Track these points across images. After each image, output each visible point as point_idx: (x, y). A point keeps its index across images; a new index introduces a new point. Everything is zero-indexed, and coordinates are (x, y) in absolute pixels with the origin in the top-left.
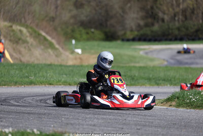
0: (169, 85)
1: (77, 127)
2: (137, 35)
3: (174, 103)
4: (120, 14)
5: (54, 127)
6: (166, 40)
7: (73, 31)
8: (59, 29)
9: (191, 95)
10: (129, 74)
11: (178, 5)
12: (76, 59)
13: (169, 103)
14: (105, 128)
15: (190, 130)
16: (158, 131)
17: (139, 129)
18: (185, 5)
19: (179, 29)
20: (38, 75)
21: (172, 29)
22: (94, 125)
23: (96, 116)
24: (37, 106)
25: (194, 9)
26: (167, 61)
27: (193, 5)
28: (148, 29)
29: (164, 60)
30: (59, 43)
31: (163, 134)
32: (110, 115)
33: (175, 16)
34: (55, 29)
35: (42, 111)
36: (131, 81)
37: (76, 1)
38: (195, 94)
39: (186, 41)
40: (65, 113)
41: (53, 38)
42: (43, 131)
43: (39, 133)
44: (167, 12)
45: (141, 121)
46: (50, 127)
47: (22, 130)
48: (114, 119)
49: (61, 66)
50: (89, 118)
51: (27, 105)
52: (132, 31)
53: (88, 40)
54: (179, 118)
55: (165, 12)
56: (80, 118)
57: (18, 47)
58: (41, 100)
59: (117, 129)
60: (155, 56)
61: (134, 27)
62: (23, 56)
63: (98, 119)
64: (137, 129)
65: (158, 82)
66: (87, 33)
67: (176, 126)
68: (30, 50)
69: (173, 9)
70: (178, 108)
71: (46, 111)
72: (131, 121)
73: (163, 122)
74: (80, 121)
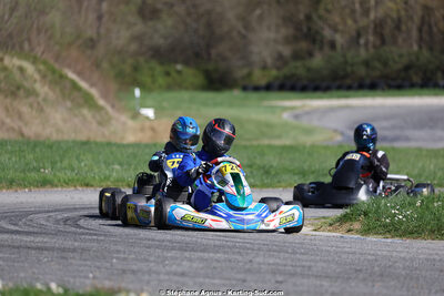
1: (146, 277)
2: (277, 78)
3: (357, 225)
4: (239, 32)
5: (94, 278)
6: (339, 88)
7: (136, 69)
8: (105, 65)
9: (394, 208)
10: (258, 162)
11: (366, 12)
12: (142, 129)
13: (347, 226)
14: (207, 280)
15: (392, 283)
16: (322, 286)
17: (281, 282)
18: (381, 12)
19: (367, 64)
20: (59, 164)
21: (352, 65)
22: (183, 274)
23: (187, 254)
24: (57, 233)
25: (399, 20)
26: (342, 134)
27: (398, 11)
28: (299, 64)
29: (335, 131)
30: (105, 96)
31: (333, 293)
32: (218, 252)
33: (359, 35)
34: (97, 65)
35: (69, 243)
36: (264, 177)
37: (144, 3)
38: (403, 206)
39: (383, 90)
40: (119, 248)
41: (92, 85)
42: (69, 287)
43: (61, 291)
44: (340, 27)
45: (286, 265)
46: (87, 277)
47: (25, 285)
48: (225, 261)
49: (109, 144)
50: (172, 258)
51: (36, 230)
52: (264, 68)
53: (169, 88)
54: (369, 257)
55: (338, 27)
56: (152, 259)
57: (15, 103)
58: (66, 220)
59: (234, 282)
60: (315, 122)
61: (269, 61)
62: (26, 124)
63: (190, 260)
64: (277, 282)
66: (167, 74)
67: (361, 276)
68: (41, 110)
69: (355, 21)
70: (366, 235)
71: (76, 244)
72: (264, 264)
73: (333, 266)
74: (152, 264)
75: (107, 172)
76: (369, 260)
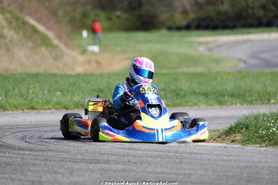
0: (238, 105)
23: (91, 166)
26: (245, 62)
29: (240, 60)
45: (170, 174)
48: (121, 171)
50: (78, 170)
54: (242, 164)
63: (92, 171)
65: (220, 99)
66: (110, 19)
68: (8, 50)
70: (245, 145)
71: (4, 159)
72: (152, 173)
73: (210, 173)
74: (60, 175)
75: (49, 98)
76: (240, 168)
